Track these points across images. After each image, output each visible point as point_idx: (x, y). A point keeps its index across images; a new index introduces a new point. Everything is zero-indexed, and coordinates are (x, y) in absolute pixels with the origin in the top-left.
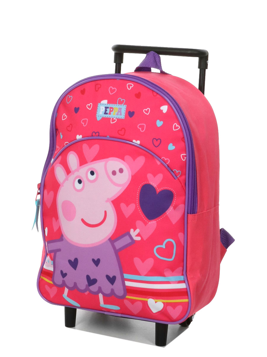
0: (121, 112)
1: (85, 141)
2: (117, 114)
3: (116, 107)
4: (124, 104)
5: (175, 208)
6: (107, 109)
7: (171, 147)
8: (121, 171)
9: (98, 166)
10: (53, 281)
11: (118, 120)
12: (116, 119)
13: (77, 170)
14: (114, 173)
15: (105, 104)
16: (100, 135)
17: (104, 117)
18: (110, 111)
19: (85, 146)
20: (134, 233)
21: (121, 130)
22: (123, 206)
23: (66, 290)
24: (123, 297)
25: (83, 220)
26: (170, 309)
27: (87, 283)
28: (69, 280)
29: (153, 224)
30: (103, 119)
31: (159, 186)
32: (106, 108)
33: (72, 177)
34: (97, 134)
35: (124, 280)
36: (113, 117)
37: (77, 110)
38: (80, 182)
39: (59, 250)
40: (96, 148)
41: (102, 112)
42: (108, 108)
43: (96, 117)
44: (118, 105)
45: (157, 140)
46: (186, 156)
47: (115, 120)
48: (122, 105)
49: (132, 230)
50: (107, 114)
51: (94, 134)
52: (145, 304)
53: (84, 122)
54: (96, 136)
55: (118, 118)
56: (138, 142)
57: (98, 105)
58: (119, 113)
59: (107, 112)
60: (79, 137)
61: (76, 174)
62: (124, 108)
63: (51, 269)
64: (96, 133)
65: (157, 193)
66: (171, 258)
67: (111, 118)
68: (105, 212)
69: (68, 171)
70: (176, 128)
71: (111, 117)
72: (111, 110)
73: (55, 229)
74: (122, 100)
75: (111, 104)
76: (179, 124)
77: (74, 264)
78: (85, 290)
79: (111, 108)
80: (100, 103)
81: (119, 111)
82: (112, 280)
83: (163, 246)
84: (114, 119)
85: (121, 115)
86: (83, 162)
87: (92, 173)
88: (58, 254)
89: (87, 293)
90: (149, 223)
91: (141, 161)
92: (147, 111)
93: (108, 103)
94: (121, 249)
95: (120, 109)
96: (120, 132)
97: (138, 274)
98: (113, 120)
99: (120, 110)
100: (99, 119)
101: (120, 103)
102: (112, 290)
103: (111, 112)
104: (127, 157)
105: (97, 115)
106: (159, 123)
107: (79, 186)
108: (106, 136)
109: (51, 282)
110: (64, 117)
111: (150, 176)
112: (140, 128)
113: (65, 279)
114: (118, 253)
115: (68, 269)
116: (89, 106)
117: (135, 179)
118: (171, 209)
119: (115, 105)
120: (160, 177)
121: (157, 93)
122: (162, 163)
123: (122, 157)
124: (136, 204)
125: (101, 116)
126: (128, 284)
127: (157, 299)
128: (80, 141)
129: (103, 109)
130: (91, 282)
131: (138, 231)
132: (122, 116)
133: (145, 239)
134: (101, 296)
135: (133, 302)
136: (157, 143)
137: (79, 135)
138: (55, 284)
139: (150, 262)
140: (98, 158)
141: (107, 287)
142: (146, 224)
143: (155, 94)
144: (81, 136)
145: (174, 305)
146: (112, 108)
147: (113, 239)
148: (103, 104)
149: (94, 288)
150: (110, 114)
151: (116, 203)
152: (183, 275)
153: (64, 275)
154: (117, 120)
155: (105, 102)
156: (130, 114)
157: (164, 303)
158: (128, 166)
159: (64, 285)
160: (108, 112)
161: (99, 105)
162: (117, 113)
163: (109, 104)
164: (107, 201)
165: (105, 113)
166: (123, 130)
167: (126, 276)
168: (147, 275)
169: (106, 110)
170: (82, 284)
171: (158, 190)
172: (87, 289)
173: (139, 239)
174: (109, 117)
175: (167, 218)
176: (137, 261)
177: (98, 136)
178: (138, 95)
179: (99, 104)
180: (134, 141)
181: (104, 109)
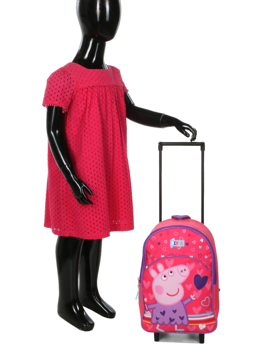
0: (182, 243)
1: (166, 258)
3: (179, 241)
5: (208, 283)
7: (206, 257)
8: (185, 270)
9: (174, 269)
10: (151, 322)
13: (163, 271)
14: (182, 271)
16: (174, 254)
19: (166, 261)
20: (192, 297)
21: (184, 252)
22: (187, 285)
23: (158, 326)
24: (187, 325)
25: (167, 294)
26: (208, 327)
27: (169, 321)
28: (160, 321)
29: (200, 291)
30: (174, 247)
31: (202, 274)
32: (175, 242)
33: (160, 275)
34: (172, 254)
35: (188, 317)
37: (159, 244)
38: (165, 276)
39: (155, 308)
40: (172, 261)
45: (200, 255)
46: (212, 260)
49: (191, 296)
50: (175, 245)
51: (170, 255)
52: (198, 326)
53: (164, 249)
56: (192, 257)
60: (162, 256)
61: (162, 273)
62: (183, 241)
63: (150, 317)
65: (201, 278)
66: (208, 305)
68: (178, 289)
69: (158, 272)
70: (207, 248)
73: (151, 298)
76: (209, 247)
77: (163, 313)
78: (168, 324)
79: (177, 242)
81: (181, 243)
82: (182, 318)
83: (205, 300)
86: (166, 267)
87: (171, 272)
88: (154, 310)
89: (169, 326)
90: (199, 291)
91: (193, 265)
92: (194, 242)
93: (175, 239)
94: (186, 304)
95: (182, 242)
97: (195, 314)
98: (179, 248)
100: (172, 247)
101: (181, 239)
102: (182, 323)
104: (187, 264)
106: (200, 247)
107: (165, 279)
108: (176, 255)
109: (150, 323)
110: (152, 247)
111: (198, 271)
112: (192, 250)
113: (158, 321)
114: (185, 306)
115: (160, 316)
116: (166, 242)
117: (191, 273)
118: (207, 283)
120: (202, 270)
121: (198, 234)
122: (202, 264)
123: (185, 264)
124: (192, 284)
126: (190, 319)
127: (203, 324)
128: (163, 258)
130: (171, 320)
131: (194, 295)
132: (183, 245)
133: (197, 298)
134: (176, 326)
135: (191, 326)
136: (200, 256)
138: (152, 323)
139: (200, 308)
140: (174, 265)
141: (179, 321)
142: (197, 292)
143: (196, 234)
144: (164, 256)
145: (210, 325)
147: (182, 301)
149: (173, 323)
150: (177, 245)
151: (183, 284)
152: (212, 311)
153: (157, 319)
154: (181, 248)
155: (173, 239)
156: (187, 244)
157: (206, 325)
158: (188, 268)
159: (157, 323)
160: (176, 244)
161: (171, 241)
162: (180, 244)
164: (179, 284)
165: (175, 244)
167: (189, 316)
168: (199, 314)
169: (175, 243)
170: (167, 322)
171: (202, 276)
172: (169, 323)
173: (194, 299)
175: (206, 288)
176: (194, 309)
178: (189, 235)
180: (190, 256)
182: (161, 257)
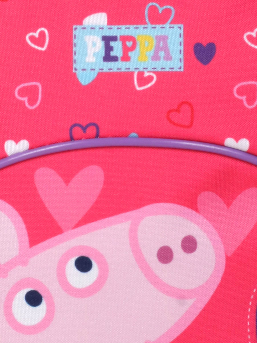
0: (166, 49)
1: (42, 160)
2: (156, 57)
4: (171, 23)
6: (112, 44)
11: (162, 75)
12: (155, 73)
15: (101, 28)
16: (103, 131)
17: (106, 70)
18: (126, 50)
21: (178, 110)
30: (102, 77)
32: (107, 40)
34: (91, 131)
36: (141, 69)
41: (95, 54)
42: (114, 39)
43: (75, 74)
44: (149, 26)
47: (150, 78)
48: (167, 25)
50: (114, 59)
51: (77, 132)
53: (27, 95)
54: (87, 138)
55: (159, 69)
56: (244, 144)
57: (75, 32)
58: (162, 54)
59: (113, 54)
64: (84, 129)
67: (133, 73)
71: (132, 70)
72: (129, 44)
74: (160, 10)
75: (123, 27)
79: (124, 39)
80: (81, 23)
81: (158, 49)
84: (146, 74)
85: (168, 57)
92: (255, 38)
93: (111, 21)
95: (162, 39)
96: (174, 117)
98: (143, 80)
99: (162, 44)
103: (130, 54)
105: (75, 66)
108: (125, 136)
112: (240, 98)
116: (36, 39)
119: (141, 27)
125: (93, 70)
128: (24, 161)
129: (94, 44)
132: (176, 63)
137: (17, 141)
144: (24, 145)
146: (132, 39)
148: (93, 28)
150: (126, 58)
154: (158, 78)
158: (210, 227)
160: (117, 49)
161: (78, 31)
162: (151, 53)
163: (115, 27)
165: (108, 57)
166: (186, 108)
169: (108, 49)
174: (123, 70)
177: (97, 136)
179: (79, 27)
180: (230, 142)
181: (100, 45)
182: (5, 156)
